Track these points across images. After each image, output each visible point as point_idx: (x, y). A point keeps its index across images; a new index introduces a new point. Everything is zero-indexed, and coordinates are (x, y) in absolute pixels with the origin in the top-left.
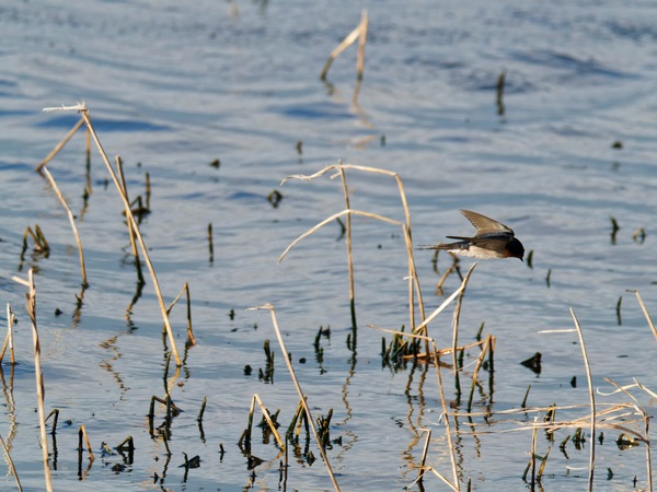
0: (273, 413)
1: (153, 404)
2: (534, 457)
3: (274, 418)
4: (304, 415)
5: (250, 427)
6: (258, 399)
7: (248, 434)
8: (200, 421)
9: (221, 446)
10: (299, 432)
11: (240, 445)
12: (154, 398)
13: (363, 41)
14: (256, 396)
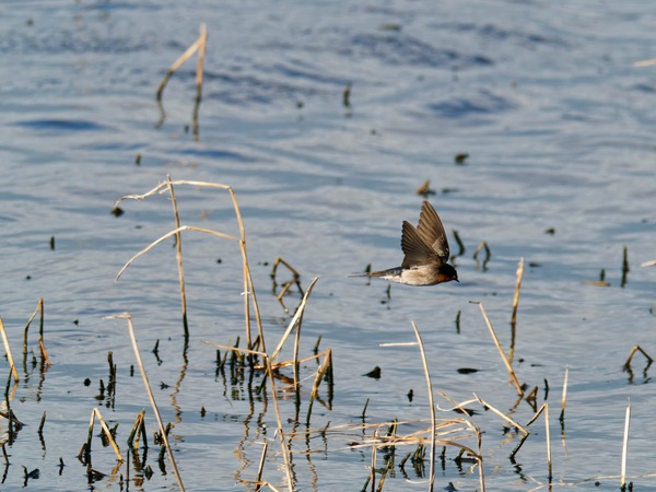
0: (112, 426)
2: (374, 471)
3: (113, 432)
4: (143, 429)
5: (90, 440)
6: (99, 416)
7: (87, 448)
8: (40, 432)
9: (61, 460)
10: (138, 445)
11: (80, 458)
13: (201, 54)
14: (96, 409)
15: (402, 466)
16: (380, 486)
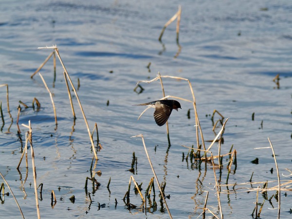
1: (87, 181)
2: (257, 204)
3: (140, 186)
4: (153, 185)
5: (129, 190)
6: (133, 179)
7: (128, 194)
12: (88, 178)
13: (179, 18)
14: (132, 176)
15: (270, 201)
16: (260, 211)
